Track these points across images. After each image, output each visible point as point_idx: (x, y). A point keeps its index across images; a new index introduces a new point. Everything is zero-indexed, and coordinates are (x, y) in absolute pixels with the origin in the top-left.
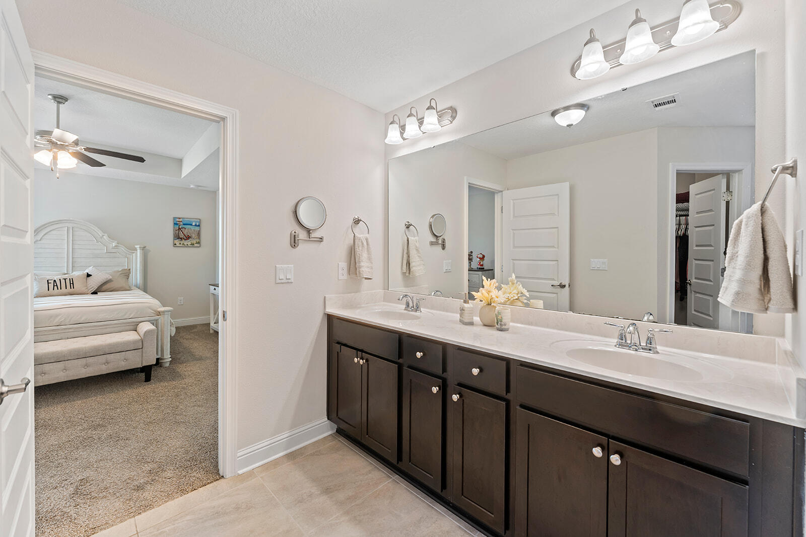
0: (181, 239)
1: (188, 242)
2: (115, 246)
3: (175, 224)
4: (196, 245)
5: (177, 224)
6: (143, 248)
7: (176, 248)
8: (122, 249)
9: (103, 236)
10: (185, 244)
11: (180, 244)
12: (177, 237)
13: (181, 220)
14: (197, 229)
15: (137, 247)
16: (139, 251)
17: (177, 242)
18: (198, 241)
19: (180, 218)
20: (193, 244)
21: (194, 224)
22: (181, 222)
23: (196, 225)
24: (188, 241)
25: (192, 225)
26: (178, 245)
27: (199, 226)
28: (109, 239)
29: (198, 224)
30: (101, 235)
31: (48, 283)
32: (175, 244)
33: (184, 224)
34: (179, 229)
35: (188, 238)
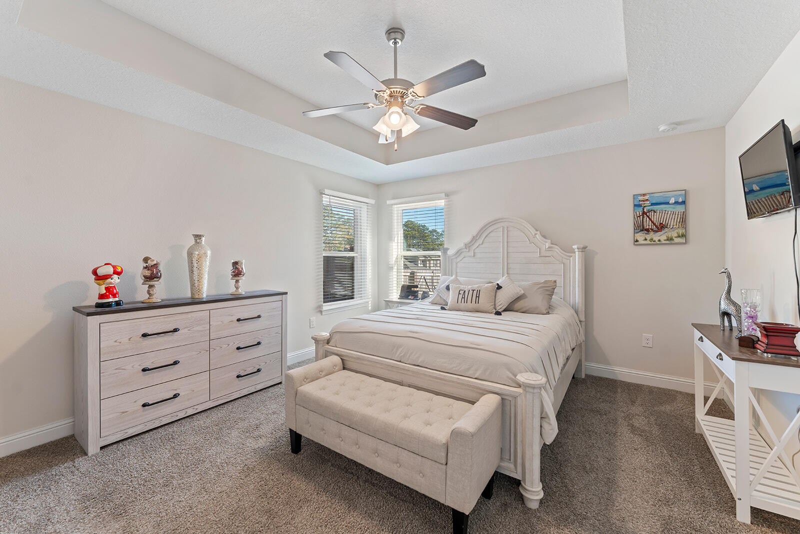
0: (648, 230)
1: (662, 236)
2: (549, 247)
3: (635, 205)
4: (677, 240)
5: (640, 206)
6: (584, 249)
7: (638, 247)
8: (557, 249)
9: (536, 234)
10: (656, 238)
11: (646, 239)
12: (640, 228)
13: (646, 197)
14: (681, 209)
15: (575, 247)
16: (577, 253)
17: (640, 237)
18: (681, 231)
19: (644, 195)
20: (672, 239)
21: (672, 201)
22: (647, 200)
23: (676, 203)
24: (662, 233)
25: (668, 203)
26: (641, 241)
27: (684, 203)
28: (543, 238)
29: (680, 200)
30: (534, 234)
31: (459, 294)
32: (637, 241)
33: (652, 204)
34: (644, 213)
35: (661, 227)
